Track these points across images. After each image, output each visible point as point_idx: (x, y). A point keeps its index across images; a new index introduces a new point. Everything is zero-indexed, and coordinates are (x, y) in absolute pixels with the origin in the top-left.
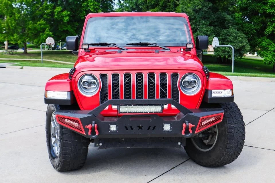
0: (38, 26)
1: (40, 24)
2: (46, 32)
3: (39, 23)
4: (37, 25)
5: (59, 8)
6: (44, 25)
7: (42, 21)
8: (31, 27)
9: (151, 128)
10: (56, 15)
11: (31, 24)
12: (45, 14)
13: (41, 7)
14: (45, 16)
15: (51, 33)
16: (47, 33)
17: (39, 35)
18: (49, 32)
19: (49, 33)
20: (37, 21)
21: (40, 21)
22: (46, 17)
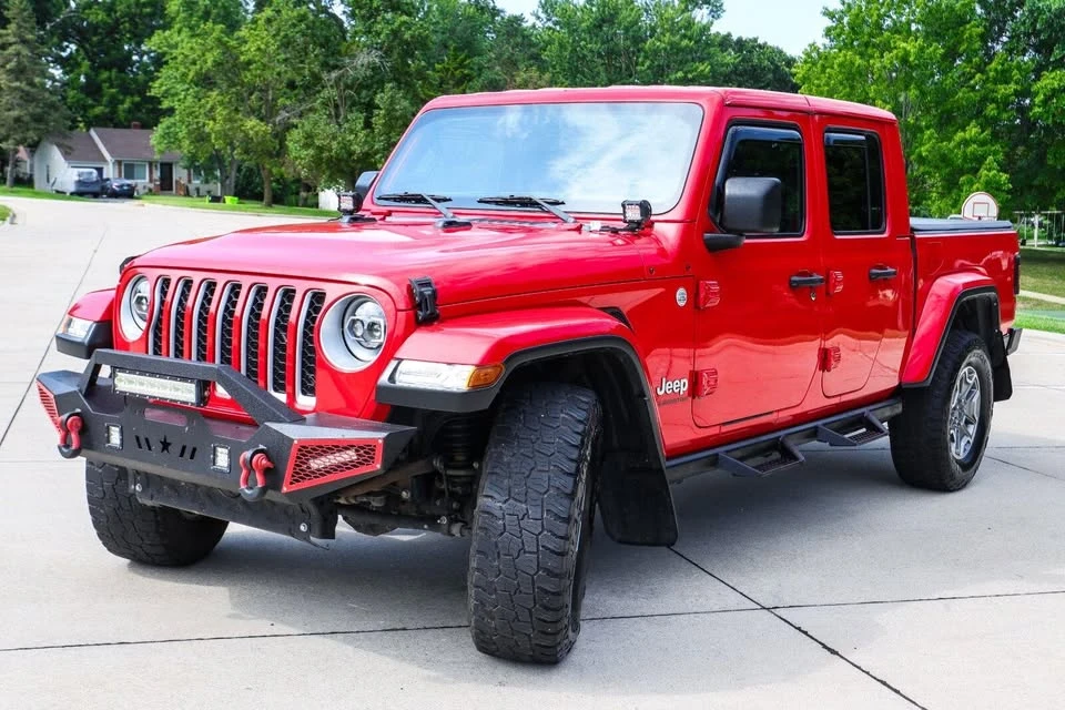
0: (955, 147)
1: (966, 143)
2: (983, 172)
3: (960, 135)
4: (952, 144)
5: (1053, 75)
6: (983, 144)
7: (973, 130)
8: (927, 150)
9: (187, 454)
10: (1039, 107)
11: (930, 139)
12: (994, 100)
13: (978, 76)
14: (991, 110)
15: (1004, 177)
16: (987, 176)
17: (957, 183)
18: (995, 172)
19: (994, 176)
20: (955, 132)
21: (964, 130)
22: (995, 112)
